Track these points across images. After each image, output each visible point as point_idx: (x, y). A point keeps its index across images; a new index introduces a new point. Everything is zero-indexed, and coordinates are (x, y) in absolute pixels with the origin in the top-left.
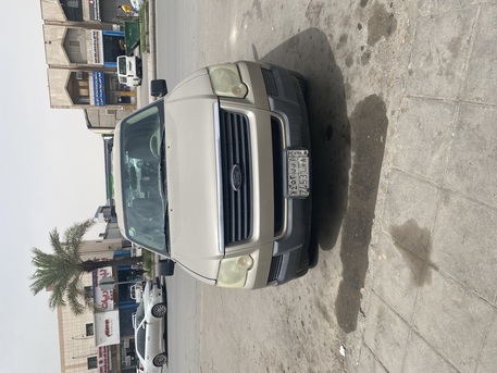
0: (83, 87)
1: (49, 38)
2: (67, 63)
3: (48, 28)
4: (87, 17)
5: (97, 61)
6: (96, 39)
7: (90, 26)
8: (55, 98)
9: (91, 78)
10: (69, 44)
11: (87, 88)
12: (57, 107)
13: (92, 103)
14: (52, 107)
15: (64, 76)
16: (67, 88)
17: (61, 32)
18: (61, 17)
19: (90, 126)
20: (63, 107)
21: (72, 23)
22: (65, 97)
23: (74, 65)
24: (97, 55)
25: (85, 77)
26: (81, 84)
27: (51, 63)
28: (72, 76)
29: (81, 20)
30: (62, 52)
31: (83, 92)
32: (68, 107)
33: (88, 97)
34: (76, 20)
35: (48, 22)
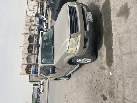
0: (30, 69)
1: (23, 57)
2: (27, 63)
3: (24, 55)
4: (33, 52)
5: (34, 62)
6: (35, 57)
7: (34, 54)
8: (22, 72)
9: (32, 67)
10: (28, 59)
11: (31, 69)
12: (22, 75)
13: (32, 73)
14: (21, 75)
15: (25, 66)
16: (26, 70)
17: (26, 56)
18: (27, 52)
19: (30, 81)
20: (24, 75)
21: (30, 54)
22: (25, 72)
23: (29, 63)
24: (35, 61)
25: (31, 67)
26: (30, 68)
27: (23, 63)
28: (28, 66)
29: (32, 53)
30: (26, 61)
31: (30, 70)
32: (25, 75)
33: (31, 72)
34: (31, 53)
35: (24, 54)
